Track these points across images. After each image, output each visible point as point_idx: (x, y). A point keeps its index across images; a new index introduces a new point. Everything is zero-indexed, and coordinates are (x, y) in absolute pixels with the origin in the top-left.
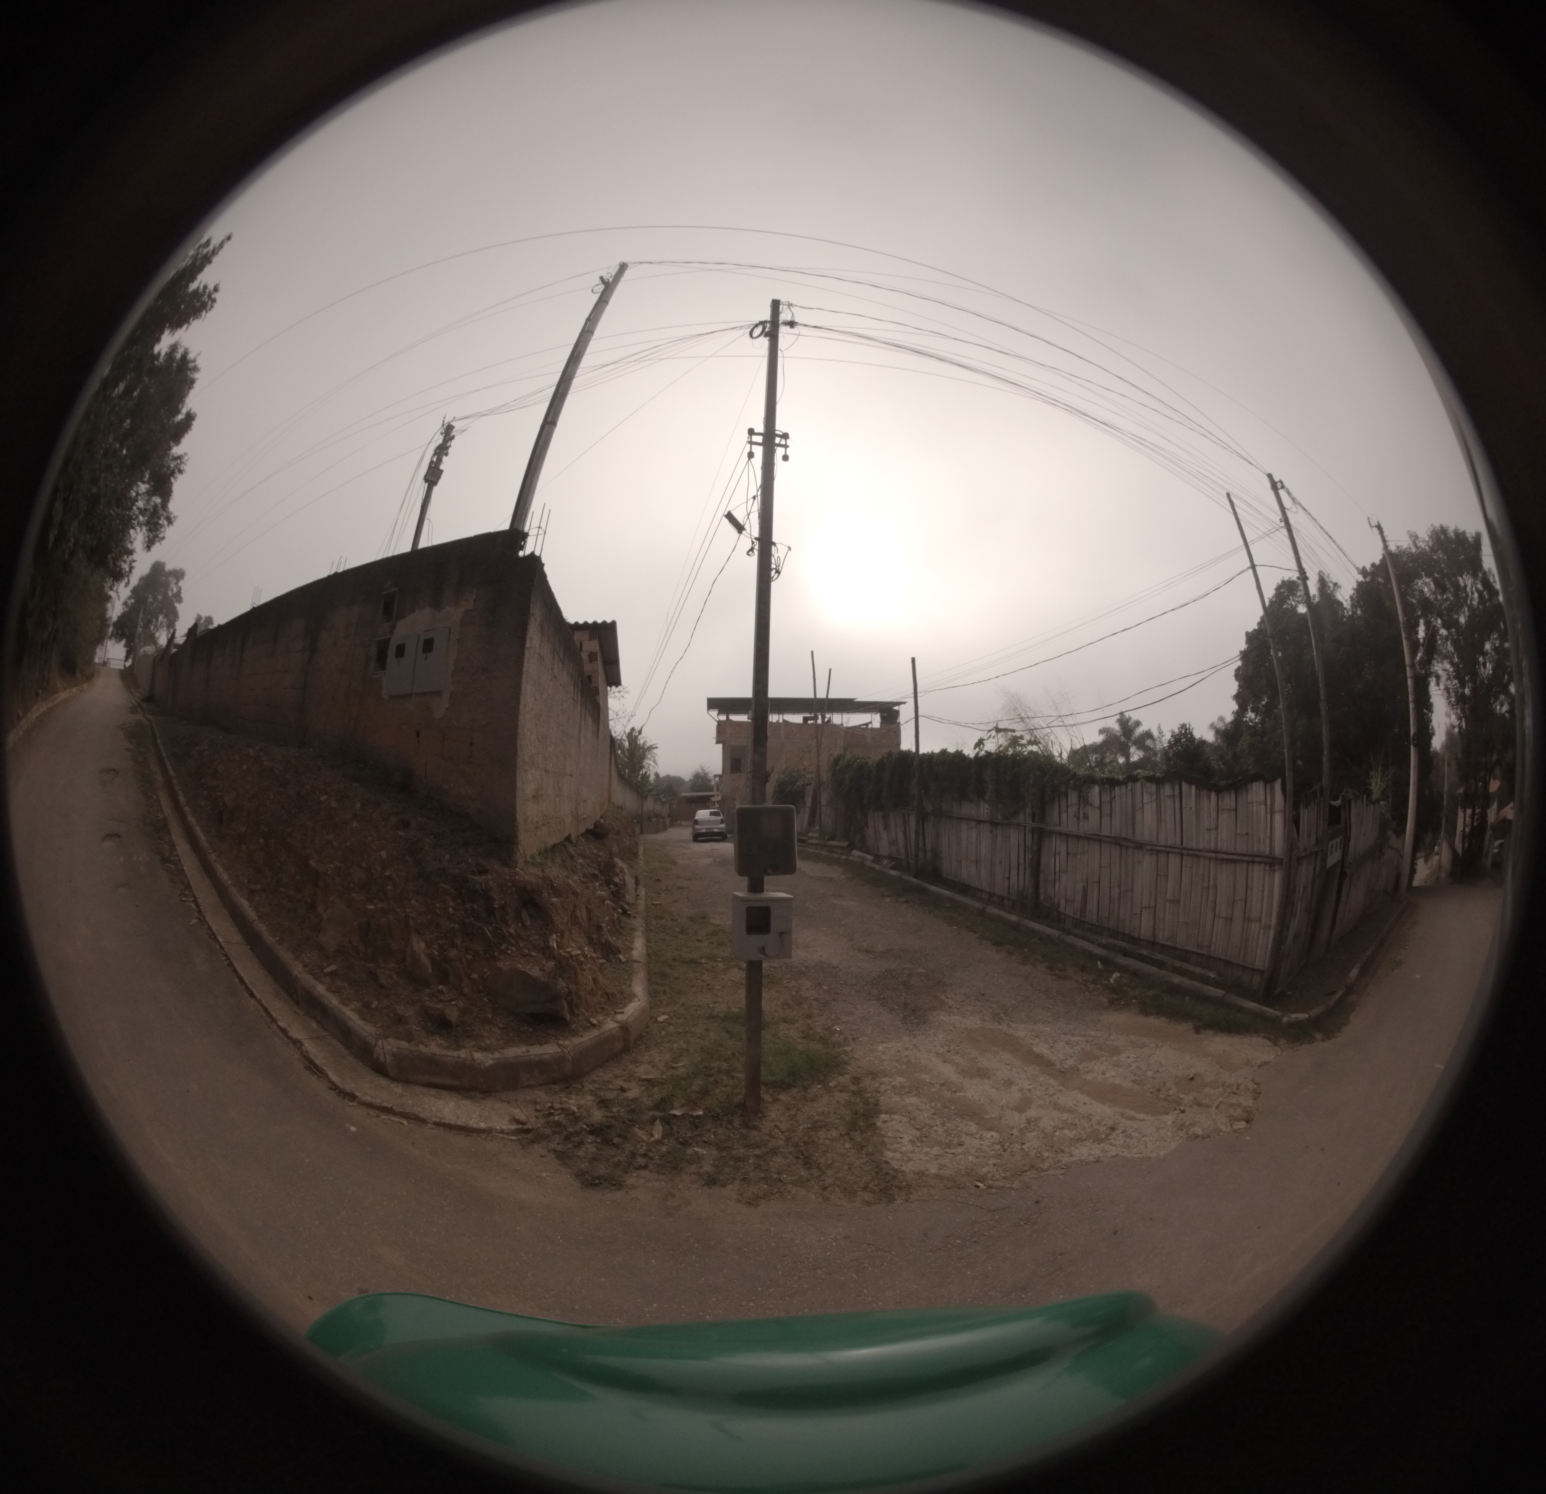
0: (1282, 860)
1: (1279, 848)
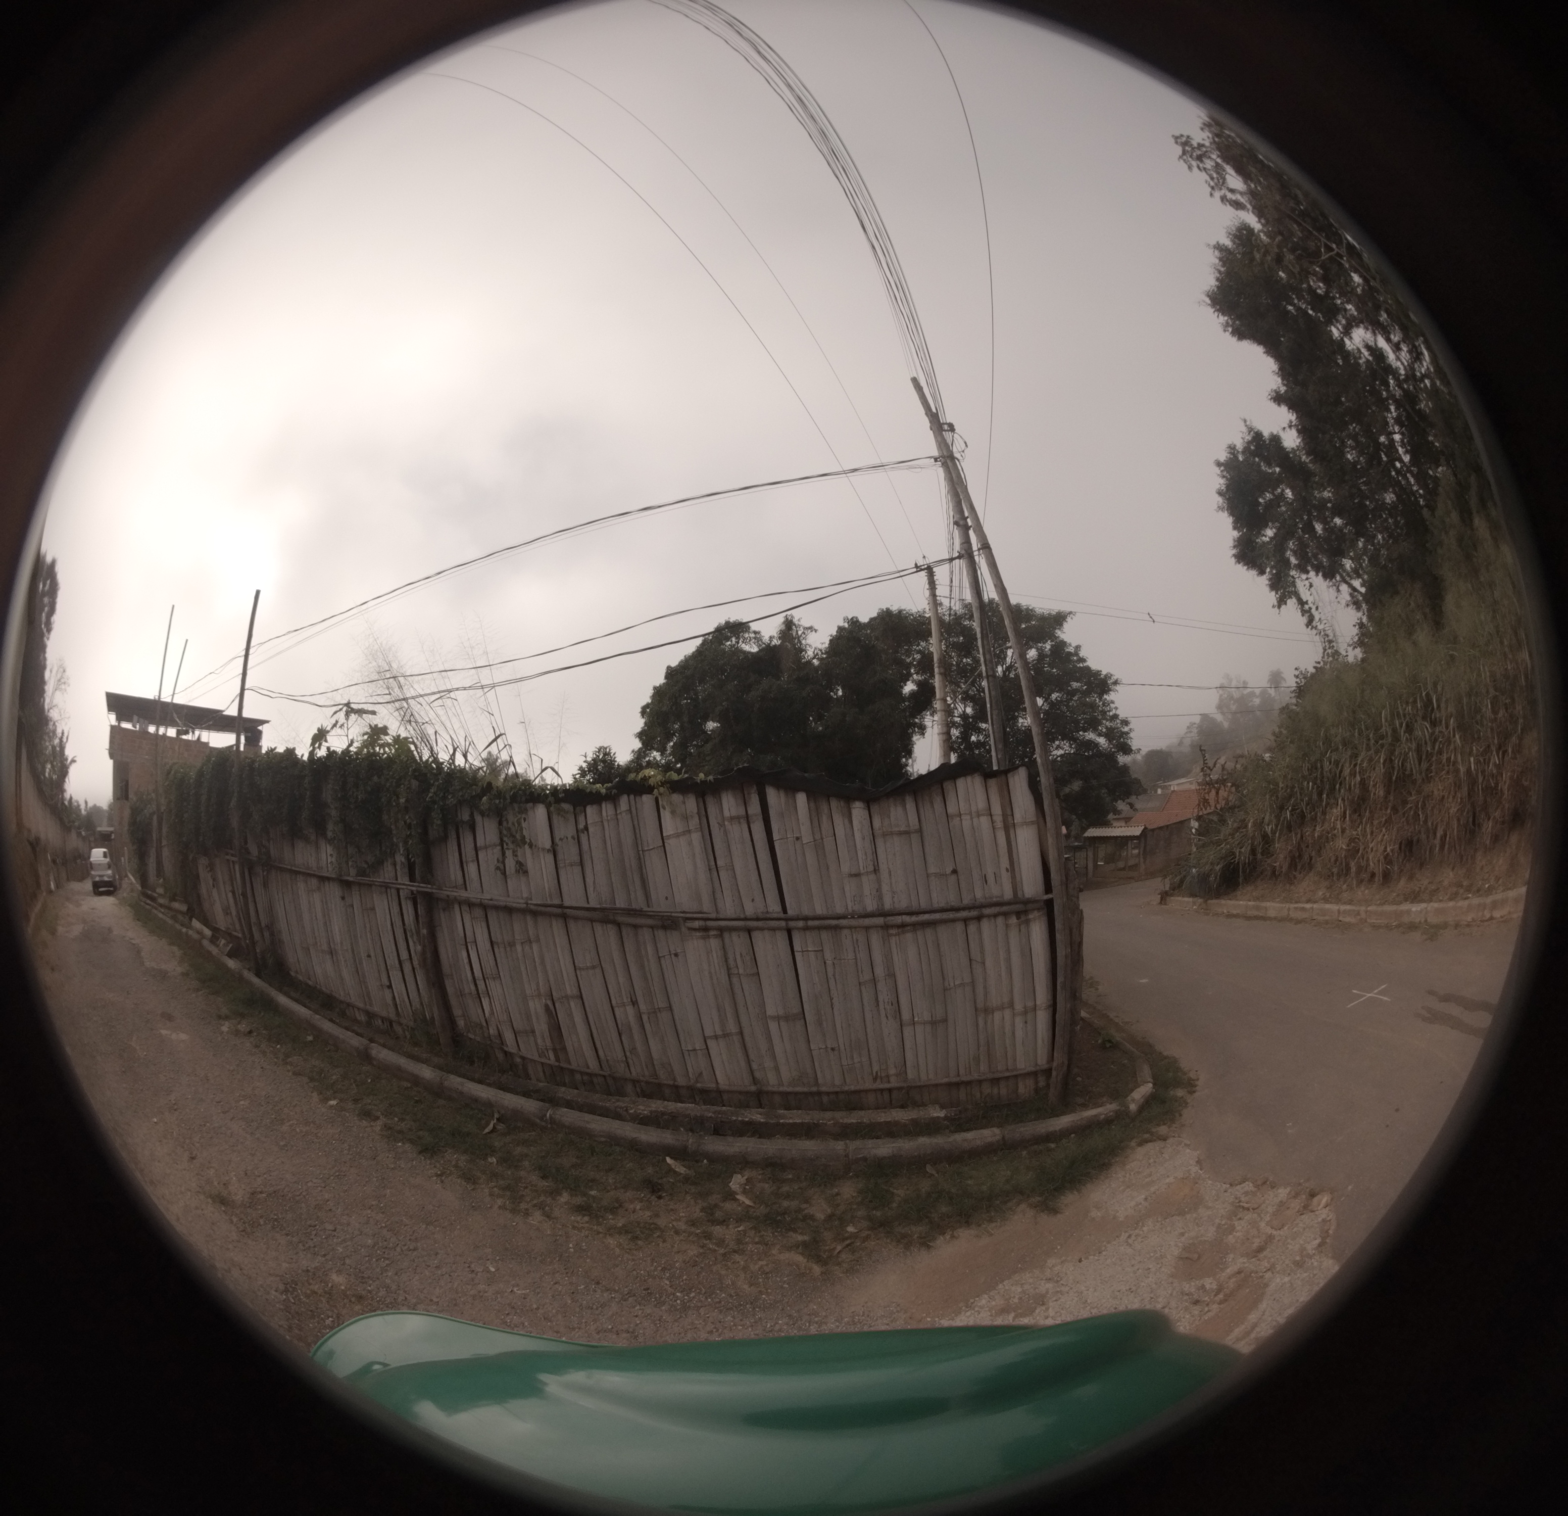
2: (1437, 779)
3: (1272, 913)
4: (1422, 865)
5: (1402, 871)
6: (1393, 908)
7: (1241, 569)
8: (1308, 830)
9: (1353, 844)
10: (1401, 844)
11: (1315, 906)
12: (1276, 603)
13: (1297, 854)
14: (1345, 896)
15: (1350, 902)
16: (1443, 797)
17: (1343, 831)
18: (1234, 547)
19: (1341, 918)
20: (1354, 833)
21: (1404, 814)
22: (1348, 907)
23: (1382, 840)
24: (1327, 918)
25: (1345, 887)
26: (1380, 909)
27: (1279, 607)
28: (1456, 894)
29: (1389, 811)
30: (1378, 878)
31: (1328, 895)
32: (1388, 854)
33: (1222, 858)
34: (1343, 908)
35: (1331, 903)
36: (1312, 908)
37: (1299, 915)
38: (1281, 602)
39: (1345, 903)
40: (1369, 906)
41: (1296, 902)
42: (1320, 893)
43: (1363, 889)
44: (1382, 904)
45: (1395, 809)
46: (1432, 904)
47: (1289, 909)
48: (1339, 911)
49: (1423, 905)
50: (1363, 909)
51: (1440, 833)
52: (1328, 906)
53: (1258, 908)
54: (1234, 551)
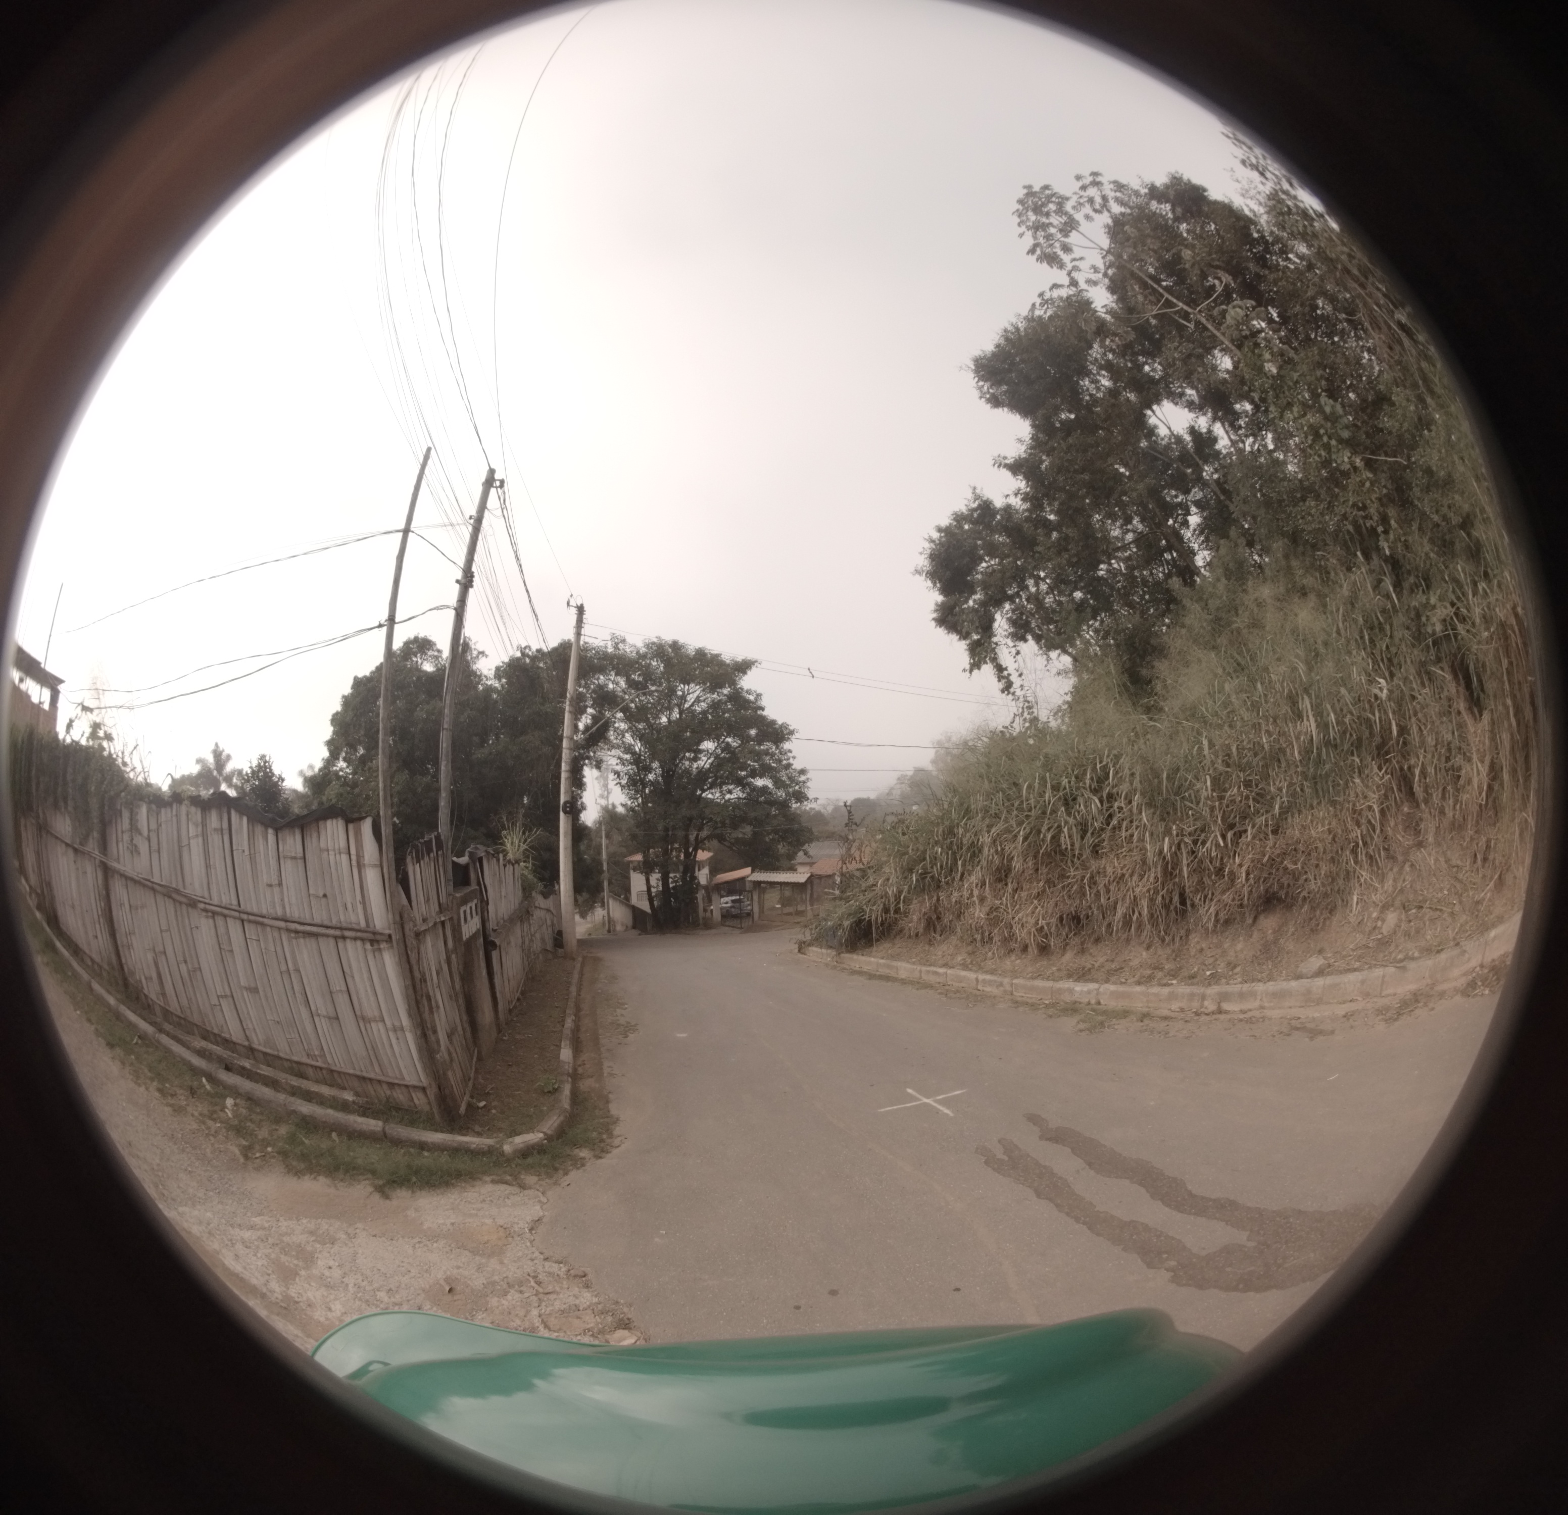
0: (390, 936)
1: (381, 919)
2: (1112, 856)
3: (903, 974)
4: (1097, 940)
5: (1067, 944)
6: (1049, 984)
7: (941, 632)
8: (943, 895)
9: (995, 914)
10: (1061, 919)
11: (950, 971)
12: (968, 667)
13: (934, 917)
14: (989, 964)
15: (992, 972)
16: (1123, 875)
17: (982, 899)
18: (936, 611)
19: (980, 987)
20: (997, 902)
21: (1063, 887)
22: (988, 977)
23: (1033, 913)
24: (963, 985)
25: (990, 954)
26: (1030, 983)
27: (971, 671)
28: (1150, 978)
29: (1041, 884)
30: (1033, 950)
31: (969, 961)
32: (1042, 927)
33: (850, 915)
34: (981, 977)
35: (971, 970)
36: (946, 973)
37: (932, 979)
38: (975, 665)
39: (986, 972)
40: (1016, 978)
41: (930, 965)
42: (959, 958)
43: (1013, 958)
44: (1032, 978)
45: (1050, 883)
46: (1107, 986)
47: (920, 971)
48: (977, 980)
49: (1093, 986)
50: (1006, 981)
51: (1120, 911)
52: (964, 973)
53: (889, 967)
54: (935, 615)
